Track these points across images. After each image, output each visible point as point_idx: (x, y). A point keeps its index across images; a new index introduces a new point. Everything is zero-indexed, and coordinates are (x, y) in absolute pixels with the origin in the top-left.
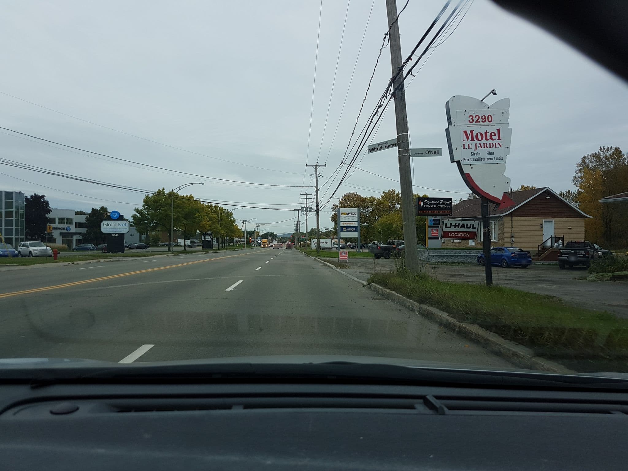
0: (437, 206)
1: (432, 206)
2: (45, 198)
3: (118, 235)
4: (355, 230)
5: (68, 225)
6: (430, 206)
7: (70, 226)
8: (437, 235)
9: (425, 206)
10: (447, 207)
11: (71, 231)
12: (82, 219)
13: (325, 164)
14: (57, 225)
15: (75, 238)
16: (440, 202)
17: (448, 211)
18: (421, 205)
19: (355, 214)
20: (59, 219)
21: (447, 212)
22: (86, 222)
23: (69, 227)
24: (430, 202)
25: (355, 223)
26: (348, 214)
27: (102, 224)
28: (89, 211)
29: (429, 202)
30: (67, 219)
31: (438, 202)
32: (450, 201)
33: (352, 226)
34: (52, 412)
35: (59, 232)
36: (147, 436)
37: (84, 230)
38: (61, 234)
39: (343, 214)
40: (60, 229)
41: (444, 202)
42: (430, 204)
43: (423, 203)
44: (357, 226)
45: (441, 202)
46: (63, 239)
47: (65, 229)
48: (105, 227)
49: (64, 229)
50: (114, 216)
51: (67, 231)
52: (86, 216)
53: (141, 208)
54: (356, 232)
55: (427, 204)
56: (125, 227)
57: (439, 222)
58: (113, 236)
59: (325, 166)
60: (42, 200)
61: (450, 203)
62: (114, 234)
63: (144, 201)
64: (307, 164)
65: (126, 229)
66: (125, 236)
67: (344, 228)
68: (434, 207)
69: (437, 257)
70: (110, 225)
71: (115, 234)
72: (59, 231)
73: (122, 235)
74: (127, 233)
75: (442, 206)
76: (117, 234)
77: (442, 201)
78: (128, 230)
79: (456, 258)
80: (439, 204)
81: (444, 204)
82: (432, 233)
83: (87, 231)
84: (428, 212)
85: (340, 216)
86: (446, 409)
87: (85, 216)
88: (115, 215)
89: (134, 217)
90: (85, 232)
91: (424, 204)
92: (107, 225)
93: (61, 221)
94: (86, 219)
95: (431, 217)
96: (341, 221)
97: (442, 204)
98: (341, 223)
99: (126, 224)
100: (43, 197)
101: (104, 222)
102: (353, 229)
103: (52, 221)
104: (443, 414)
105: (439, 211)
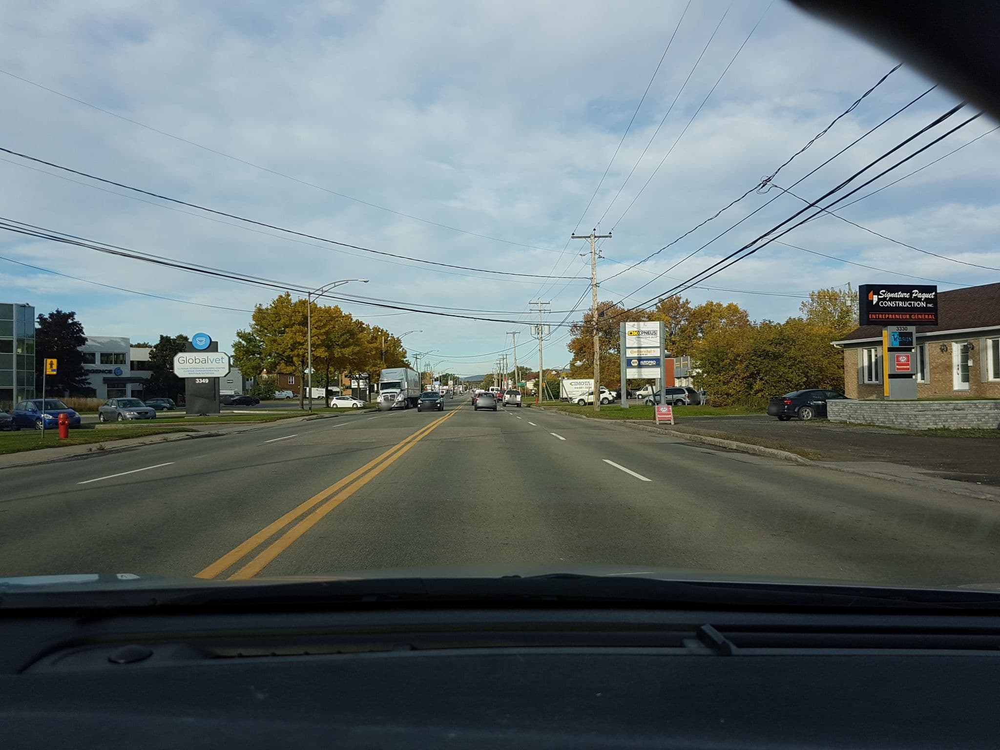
0: (907, 304)
1: (896, 303)
2: (75, 316)
3: (207, 381)
4: (655, 364)
5: (118, 366)
6: (889, 304)
7: (122, 367)
8: (908, 369)
9: (882, 304)
10: (926, 305)
11: (124, 376)
12: (143, 355)
13: (610, 233)
14: (98, 365)
15: (129, 387)
16: (912, 293)
17: (928, 315)
18: (872, 301)
19: (655, 333)
20: (102, 355)
21: (926, 316)
22: (150, 360)
23: (119, 369)
24: (892, 295)
25: (654, 351)
26: (641, 333)
27: (176, 359)
28: (155, 341)
29: (889, 295)
30: (118, 355)
31: (907, 295)
32: (934, 293)
33: (648, 356)
34: (110, 661)
35: (102, 379)
36: (260, 696)
37: (146, 374)
38: (106, 380)
39: (631, 333)
40: (103, 372)
41: (920, 295)
42: (891, 299)
43: (876, 296)
44: (659, 355)
45: (914, 295)
46: (108, 391)
47: (113, 372)
48: (182, 366)
49: (110, 372)
50: (199, 343)
51: (115, 376)
52: (151, 349)
53: (249, 330)
54: (657, 367)
55: (884, 299)
56: (221, 365)
57: (912, 339)
58: (198, 382)
59: (611, 237)
60: (70, 321)
61: (933, 297)
62: (199, 378)
63: (254, 317)
64: (573, 234)
65: (224, 368)
66: (222, 383)
67: (633, 361)
68: (900, 305)
69: (924, 419)
70: (191, 361)
71: (202, 378)
72: (101, 376)
73: (215, 381)
74: (225, 376)
75: (916, 304)
76: (205, 378)
77: (916, 293)
78: (227, 371)
79: (964, 420)
80: (910, 299)
81: (920, 300)
82: (898, 365)
83: (152, 375)
84: (887, 316)
85: (625, 338)
86: (733, 647)
87: (148, 350)
88: (201, 341)
89: (237, 346)
90: (149, 378)
91: (879, 300)
92: (186, 361)
93: (106, 358)
94: (150, 354)
95: (894, 329)
96: (627, 346)
97: (917, 299)
98: (628, 351)
99: (222, 358)
100: (72, 315)
101: (180, 354)
102: (652, 362)
103: (90, 357)
104: (729, 654)
105: (910, 315)
